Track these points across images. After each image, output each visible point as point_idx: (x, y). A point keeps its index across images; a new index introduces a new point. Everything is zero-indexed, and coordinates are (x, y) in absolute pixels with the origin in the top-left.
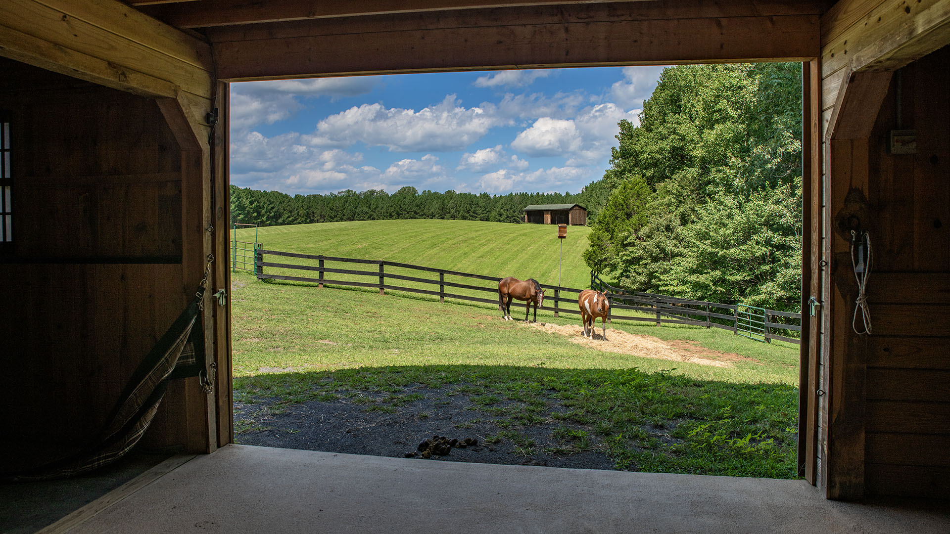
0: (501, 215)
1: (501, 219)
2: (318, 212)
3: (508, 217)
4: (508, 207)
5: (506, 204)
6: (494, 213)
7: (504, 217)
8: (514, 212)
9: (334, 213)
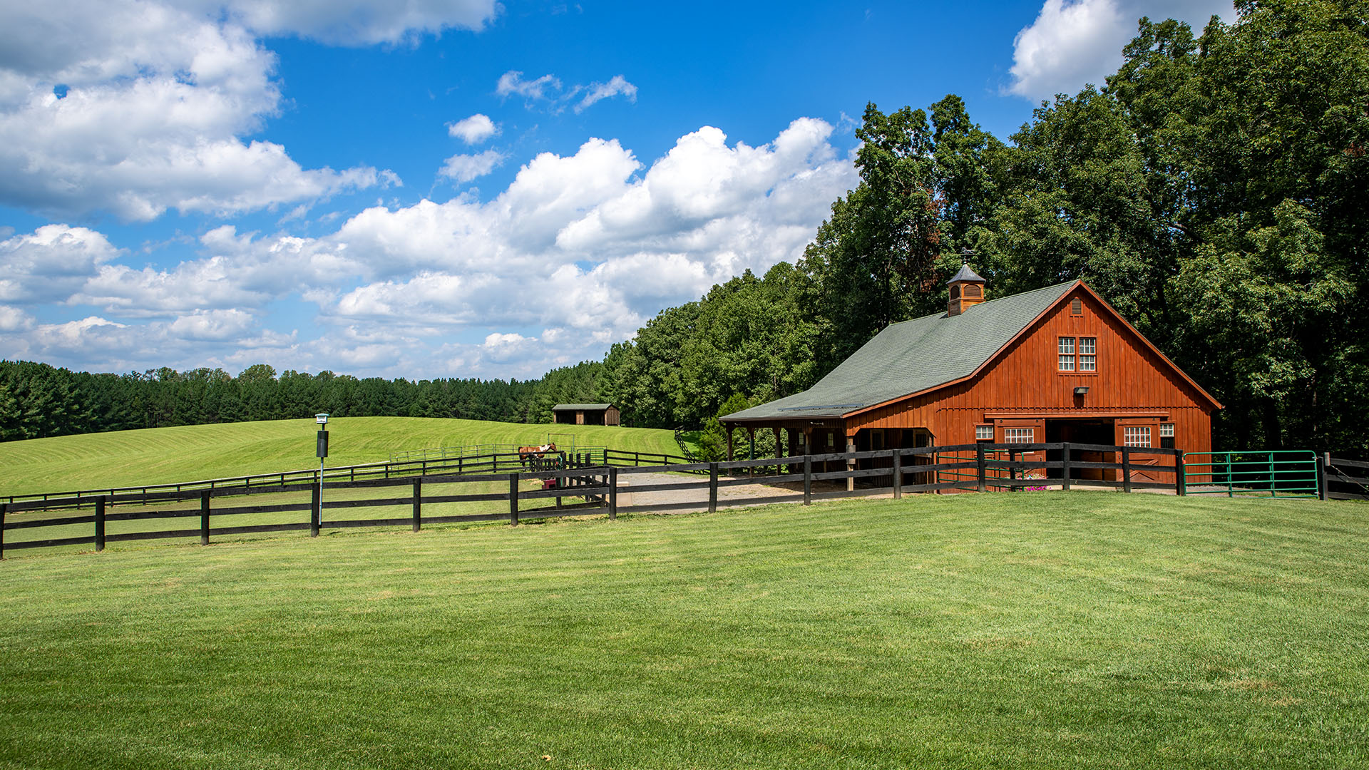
0: (426, 408)
1: (426, 413)
2: (160, 403)
3: (435, 411)
4: (434, 397)
5: (431, 394)
6: (415, 406)
7: (430, 410)
8: (443, 404)
9: (186, 405)
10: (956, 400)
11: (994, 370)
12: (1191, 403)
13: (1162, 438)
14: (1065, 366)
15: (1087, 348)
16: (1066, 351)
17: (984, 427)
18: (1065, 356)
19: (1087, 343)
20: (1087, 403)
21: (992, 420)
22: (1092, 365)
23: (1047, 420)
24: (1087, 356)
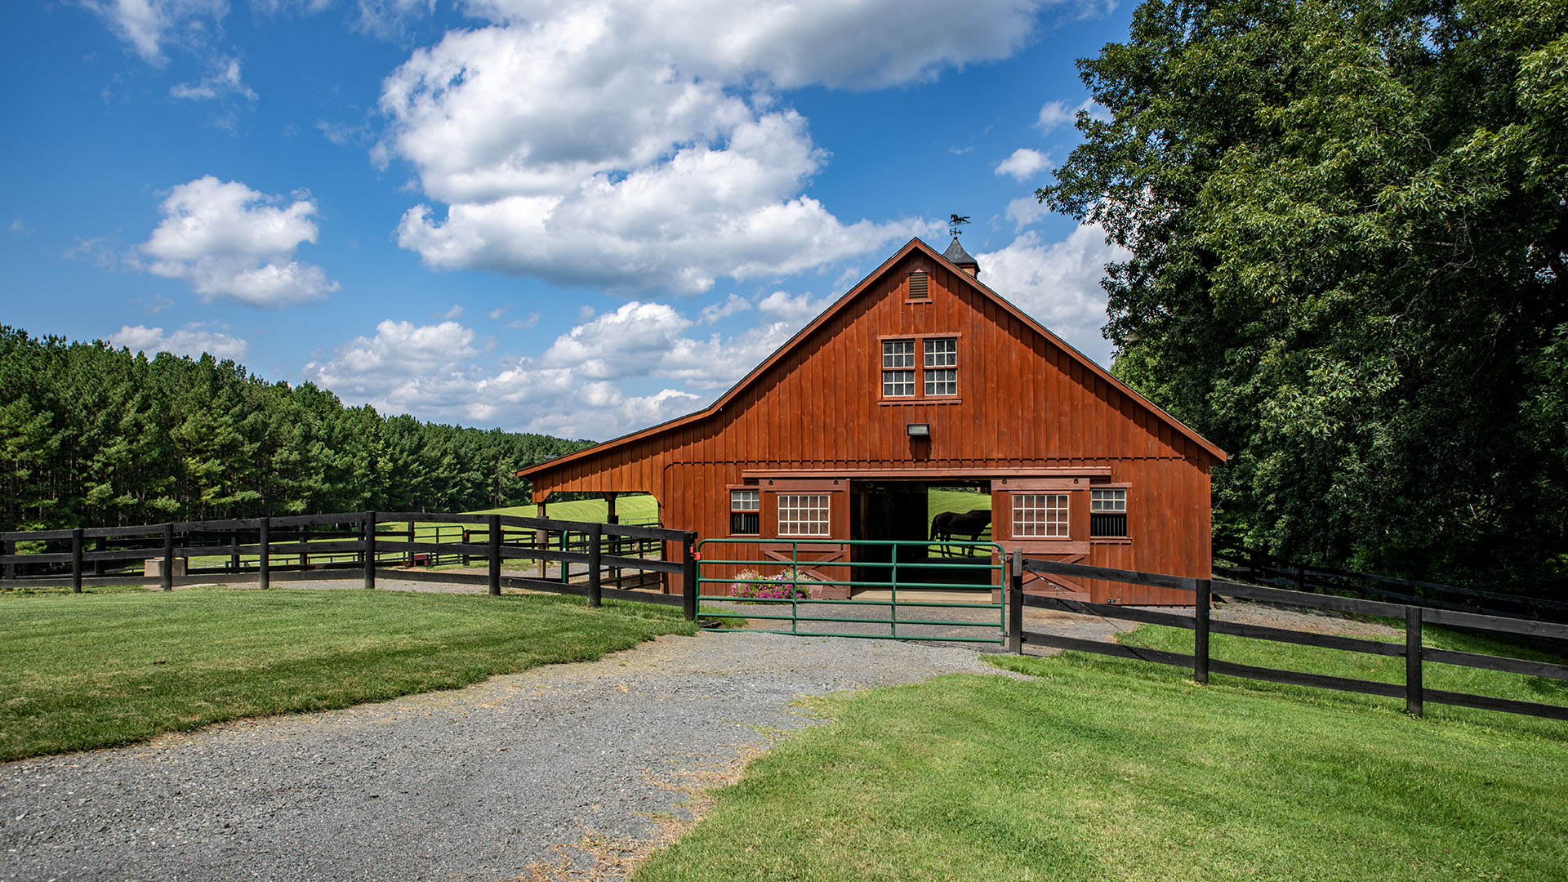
10: (697, 448)
11: (764, 400)
12: (1168, 451)
13: (1093, 515)
14: (896, 392)
15: (940, 358)
16: (899, 363)
17: (746, 492)
18: (897, 371)
19: (940, 348)
20: (936, 451)
21: (755, 481)
22: (952, 385)
23: (857, 484)
24: (942, 370)
